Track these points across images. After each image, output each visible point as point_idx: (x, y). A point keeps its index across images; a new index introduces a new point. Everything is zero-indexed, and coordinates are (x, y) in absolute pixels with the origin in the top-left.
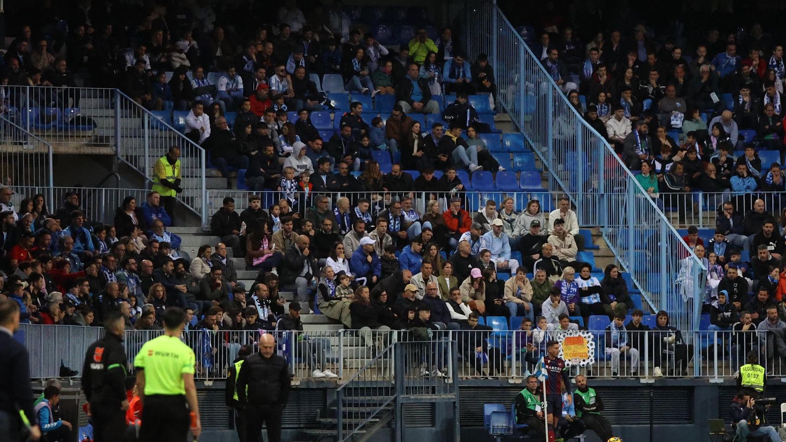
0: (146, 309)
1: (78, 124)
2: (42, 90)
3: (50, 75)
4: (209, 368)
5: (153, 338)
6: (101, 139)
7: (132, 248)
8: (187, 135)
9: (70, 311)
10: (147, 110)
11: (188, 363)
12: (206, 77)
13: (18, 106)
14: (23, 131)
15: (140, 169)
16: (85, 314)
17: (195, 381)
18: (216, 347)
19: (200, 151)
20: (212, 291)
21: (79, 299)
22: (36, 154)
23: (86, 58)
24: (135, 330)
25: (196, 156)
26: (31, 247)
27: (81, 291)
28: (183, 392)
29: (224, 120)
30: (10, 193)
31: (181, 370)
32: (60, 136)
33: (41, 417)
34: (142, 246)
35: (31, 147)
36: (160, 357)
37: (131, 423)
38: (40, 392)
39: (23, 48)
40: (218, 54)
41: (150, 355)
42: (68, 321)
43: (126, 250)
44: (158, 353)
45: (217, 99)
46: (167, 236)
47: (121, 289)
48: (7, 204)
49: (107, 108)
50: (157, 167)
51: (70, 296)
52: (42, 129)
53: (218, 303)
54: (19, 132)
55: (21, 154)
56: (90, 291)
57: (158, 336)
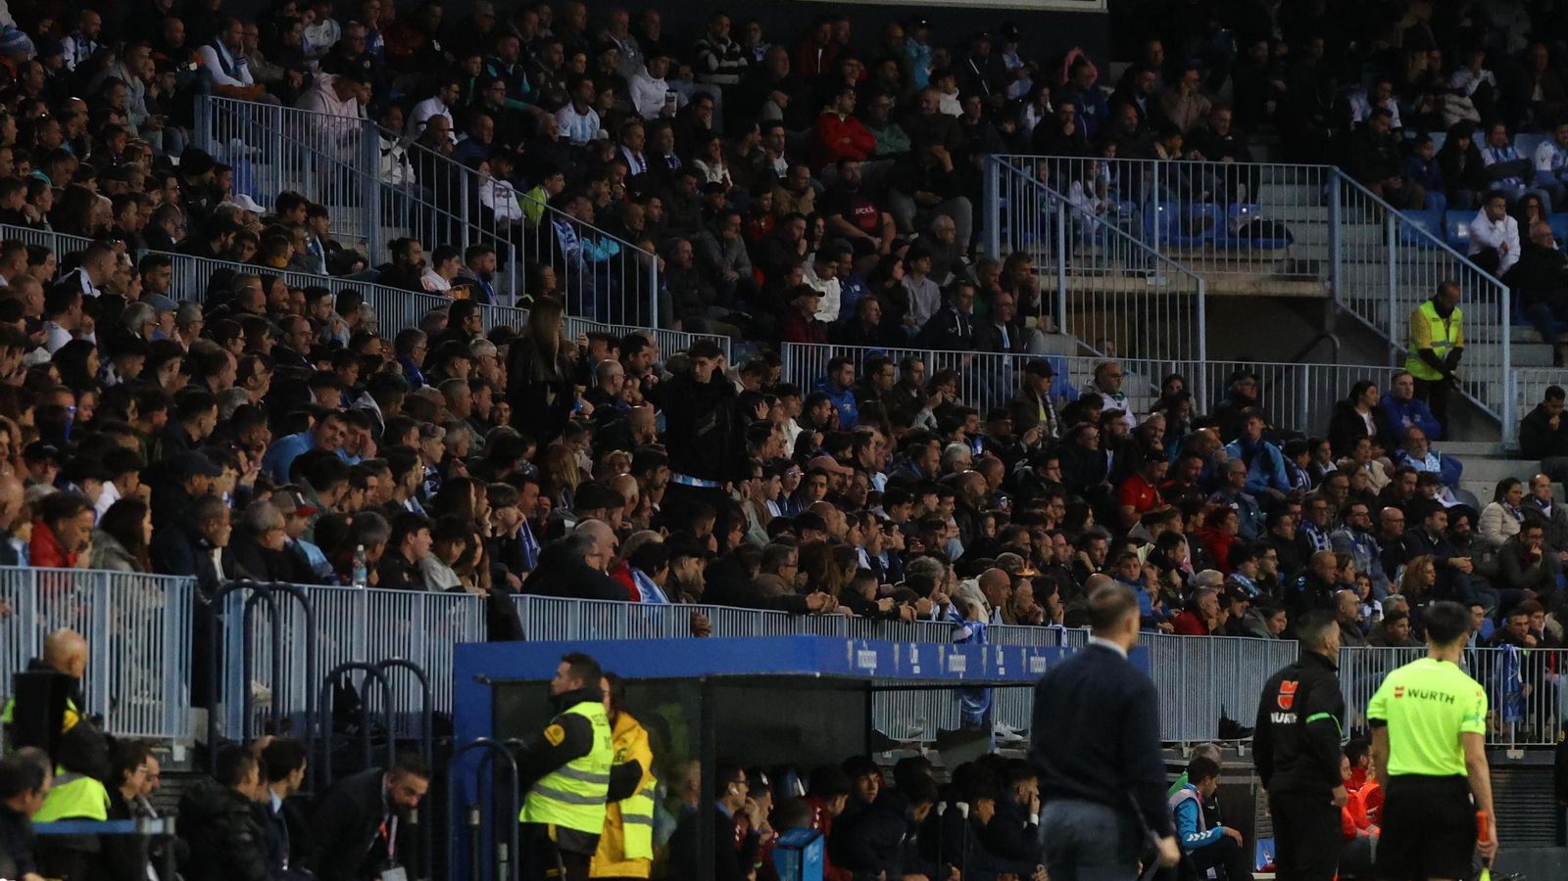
0: (1392, 607)
1: (1255, 236)
2: (1185, 168)
3: (1201, 138)
4: (1516, 723)
5: (1404, 664)
6: (1302, 265)
7: (1361, 483)
8: (1473, 258)
9: (1239, 608)
10: (1393, 209)
11: (1472, 712)
12: (1512, 144)
13: (1136, 199)
14: (1145, 251)
15: (1378, 325)
16: (1268, 616)
17: (1488, 749)
18: (1531, 682)
19: (1500, 290)
20: (1523, 570)
21: (1258, 584)
22: (1173, 296)
23: (1271, 105)
24: (1370, 647)
25: (1491, 301)
26: (1162, 480)
27: (1262, 569)
28: (1464, 772)
29: (1546, 229)
30: (1120, 373)
31: (1460, 727)
32: (1221, 261)
33: (1182, 819)
34: (1383, 480)
35: (1162, 282)
36: (1417, 701)
37: (1360, 832)
38: (1179, 769)
39: (1146, 85)
40: (1537, 96)
41: (1398, 696)
42: (1235, 628)
43: (1352, 489)
44: (1413, 693)
45: (1533, 187)
46: (1434, 459)
47: (1341, 566)
48: (1113, 394)
49: (1314, 204)
50: (1413, 324)
51: (1239, 578)
52: (1185, 245)
53: (1535, 595)
54: (1139, 252)
55: (1142, 297)
56: (1279, 568)
57: (1415, 659)
